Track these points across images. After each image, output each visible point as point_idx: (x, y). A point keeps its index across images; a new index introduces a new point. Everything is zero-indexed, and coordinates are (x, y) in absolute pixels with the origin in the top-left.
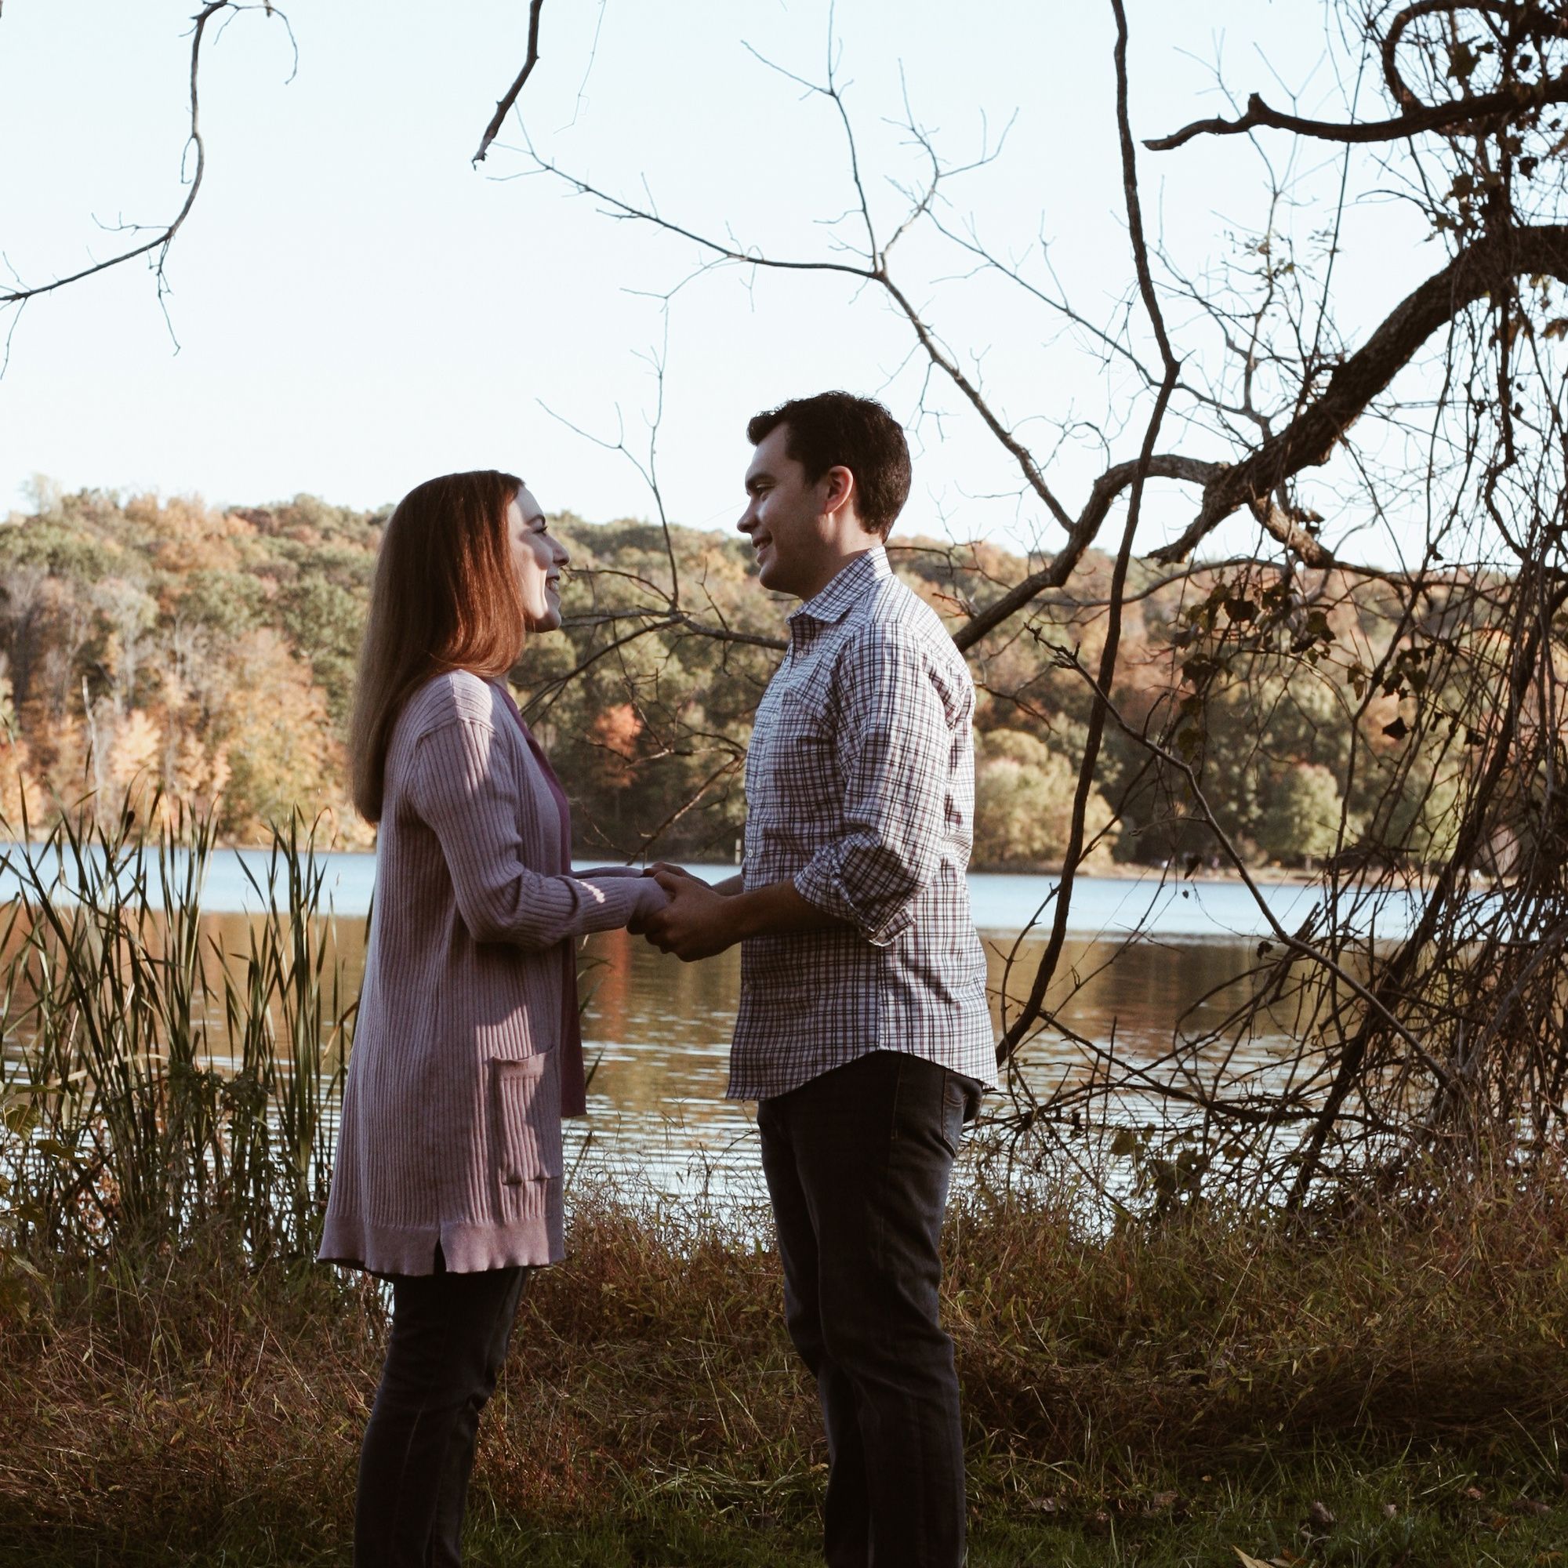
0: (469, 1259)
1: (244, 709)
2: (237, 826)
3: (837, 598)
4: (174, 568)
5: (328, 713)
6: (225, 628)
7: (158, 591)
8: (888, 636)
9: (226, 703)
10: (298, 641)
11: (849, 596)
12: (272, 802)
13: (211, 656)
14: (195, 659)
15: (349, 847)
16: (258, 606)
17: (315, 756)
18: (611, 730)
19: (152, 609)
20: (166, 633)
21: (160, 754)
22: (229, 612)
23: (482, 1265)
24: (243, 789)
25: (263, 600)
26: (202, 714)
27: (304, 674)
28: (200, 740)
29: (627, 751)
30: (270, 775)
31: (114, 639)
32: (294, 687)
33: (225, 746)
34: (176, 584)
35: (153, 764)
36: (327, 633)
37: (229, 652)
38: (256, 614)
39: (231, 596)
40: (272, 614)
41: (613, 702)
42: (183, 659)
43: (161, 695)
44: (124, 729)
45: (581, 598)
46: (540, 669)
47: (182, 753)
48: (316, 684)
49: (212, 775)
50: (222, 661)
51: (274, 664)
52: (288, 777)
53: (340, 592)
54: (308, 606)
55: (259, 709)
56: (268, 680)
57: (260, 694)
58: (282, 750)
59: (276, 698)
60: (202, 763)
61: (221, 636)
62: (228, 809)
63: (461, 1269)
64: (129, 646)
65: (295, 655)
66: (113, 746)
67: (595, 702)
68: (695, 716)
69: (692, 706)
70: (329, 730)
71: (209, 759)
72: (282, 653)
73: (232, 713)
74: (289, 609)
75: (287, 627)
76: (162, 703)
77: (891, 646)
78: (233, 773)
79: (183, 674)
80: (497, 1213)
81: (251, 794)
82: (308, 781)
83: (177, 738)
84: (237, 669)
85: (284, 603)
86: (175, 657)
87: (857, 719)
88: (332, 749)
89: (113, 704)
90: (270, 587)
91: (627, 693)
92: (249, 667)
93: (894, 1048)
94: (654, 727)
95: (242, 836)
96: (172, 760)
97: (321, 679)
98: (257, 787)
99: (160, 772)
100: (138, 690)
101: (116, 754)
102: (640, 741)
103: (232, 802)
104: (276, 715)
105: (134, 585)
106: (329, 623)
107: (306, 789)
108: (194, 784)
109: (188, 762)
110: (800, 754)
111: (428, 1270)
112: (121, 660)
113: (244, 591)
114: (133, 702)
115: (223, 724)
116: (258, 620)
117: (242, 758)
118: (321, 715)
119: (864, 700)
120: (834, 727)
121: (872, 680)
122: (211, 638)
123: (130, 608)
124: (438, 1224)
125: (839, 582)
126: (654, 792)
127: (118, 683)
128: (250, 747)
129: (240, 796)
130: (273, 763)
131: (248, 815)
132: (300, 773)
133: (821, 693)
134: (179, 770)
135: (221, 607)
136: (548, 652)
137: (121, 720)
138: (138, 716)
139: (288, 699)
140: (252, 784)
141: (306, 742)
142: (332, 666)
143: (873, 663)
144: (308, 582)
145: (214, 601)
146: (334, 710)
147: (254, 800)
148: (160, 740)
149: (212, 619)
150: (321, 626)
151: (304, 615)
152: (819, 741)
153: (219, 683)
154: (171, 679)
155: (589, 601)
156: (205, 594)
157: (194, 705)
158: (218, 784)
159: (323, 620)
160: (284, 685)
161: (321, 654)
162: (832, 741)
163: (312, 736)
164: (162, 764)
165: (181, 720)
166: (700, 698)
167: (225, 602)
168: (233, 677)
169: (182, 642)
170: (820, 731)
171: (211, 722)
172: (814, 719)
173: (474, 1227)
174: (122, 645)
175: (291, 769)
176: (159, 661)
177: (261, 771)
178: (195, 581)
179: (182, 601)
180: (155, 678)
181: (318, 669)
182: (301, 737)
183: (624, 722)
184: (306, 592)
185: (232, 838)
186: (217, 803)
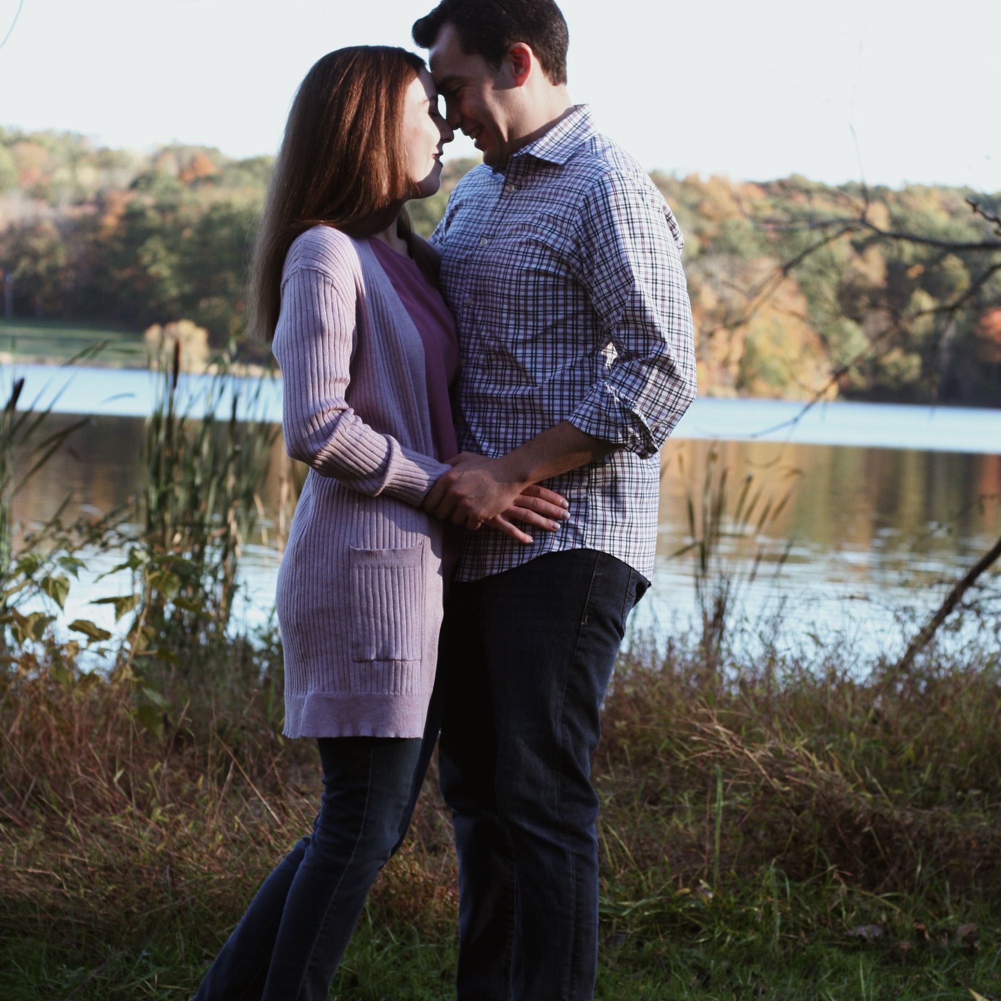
2: (748, 384)
4: (709, 218)
5: (809, 312)
6: (741, 256)
7: (699, 233)
10: (788, 266)
12: (769, 371)
13: (733, 274)
14: (722, 276)
16: (763, 243)
19: (695, 244)
20: (704, 260)
22: (744, 246)
24: (751, 361)
25: (767, 240)
26: (724, 312)
27: (792, 287)
28: (724, 327)
30: (769, 352)
32: (786, 296)
33: (740, 332)
34: (710, 228)
36: (807, 261)
37: (744, 271)
38: (762, 247)
39: (745, 236)
41: (990, 306)
42: (713, 276)
43: (700, 299)
46: (944, 284)
47: (711, 337)
48: (799, 293)
49: (731, 352)
50: (739, 278)
51: (770, 278)
52: (781, 353)
56: (767, 289)
58: (778, 334)
60: (725, 344)
61: (738, 261)
62: (742, 374)
71: (729, 342)
74: (783, 245)
75: (782, 257)
78: (745, 351)
79: (713, 286)
81: (757, 364)
82: (794, 355)
83: (709, 326)
85: (780, 241)
86: (708, 275)
93: (598, 548)
95: (750, 391)
97: (803, 290)
98: (761, 360)
103: (745, 368)
107: (792, 362)
108: (720, 358)
109: (715, 343)
110: (518, 282)
113: (755, 233)
115: (739, 318)
116: (763, 251)
117: (750, 341)
118: (802, 312)
122: (732, 262)
124: (306, 694)
128: (756, 335)
129: (750, 364)
130: (771, 344)
131: (754, 377)
132: (788, 351)
134: (710, 348)
135: (740, 244)
140: (757, 357)
141: (792, 331)
142: (812, 283)
145: (734, 239)
146: (811, 309)
147: (758, 367)
149: (733, 251)
151: (793, 249)
154: (706, 289)
156: (729, 236)
157: (721, 307)
158: (735, 357)
161: (804, 275)
165: (712, 315)
167: (742, 240)
169: (714, 265)
171: (732, 316)
175: (781, 347)
176: (699, 277)
178: (723, 227)
179: (714, 240)
180: (695, 289)
181: (802, 284)
184: (793, 232)
185: (744, 391)
186: (734, 370)
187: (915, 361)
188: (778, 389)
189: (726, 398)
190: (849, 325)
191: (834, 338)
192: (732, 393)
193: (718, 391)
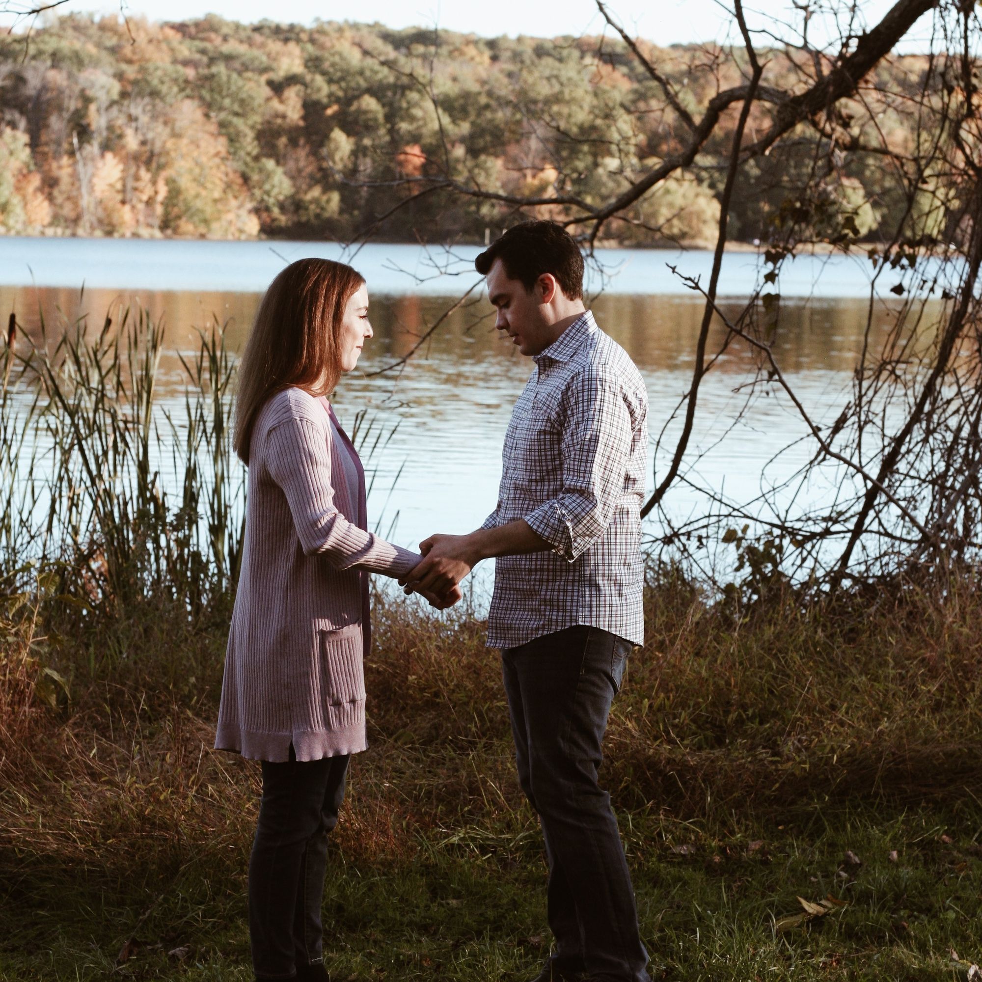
0: (310, 754)
1: (175, 150)
2: (173, 224)
3: (566, 346)
4: (130, 62)
5: (229, 153)
6: (162, 99)
7: (120, 76)
8: (600, 373)
9: (163, 147)
10: (208, 107)
11: (574, 344)
12: (193, 210)
13: (154, 117)
14: (144, 119)
15: (243, 237)
16: (183, 85)
17: (221, 180)
18: (407, 161)
19: (116, 87)
20: (126, 102)
21: (123, 179)
22: (164, 89)
23: (319, 756)
24: (175, 201)
25: (186, 81)
26: (148, 154)
27: (213, 128)
28: (148, 170)
29: (418, 175)
30: (192, 192)
31: (93, 108)
32: (207, 137)
33: (164, 174)
34: (131, 72)
35: (119, 186)
36: (227, 102)
37: (165, 115)
38: (182, 90)
39: (166, 79)
40: (192, 90)
41: (408, 143)
42: (136, 119)
43: (124, 141)
44: (100, 164)
45: (386, 77)
46: (361, 123)
47: (137, 178)
48: (220, 134)
49: (156, 193)
50: (161, 120)
51: (194, 122)
52: (204, 193)
53: (234, 76)
54: (214, 85)
55: (184, 150)
56: (190, 132)
57: (185, 141)
58: (200, 175)
59: (195, 143)
60: (149, 185)
61: (160, 105)
62: (166, 214)
63: (305, 759)
64: (102, 111)
65: (207, 116)
66: (93, 175)
67: (396, 142)
68: (459, 151)
69: (457, 145)
70: (229, 163)
71: (154, 182)
72: (198, 115)
73: (168, 153)
74: (202, 86)
75: (201, 98)
76: (123, 147)
77: (601, 381)
78: (170, 192)
79: (137, 129)
80: (327, 724)
81: (181, 204)
82: (217, 194)
83: (133, 170)
84: (170, 125)
85: (199, 83)
86: (131, 119)
87: (577, 424)
88: (231, 176)
89: (93, 148)
90: (190, 73)
91: (415, 139)
92: (178, 124)
93: (588, 624)
94: (433, 159)
95: (176, 231)
96: (130, 183)
97: (224, 131)
98: (185, 200)
99: (123, 191)
100: (108, 140)
101: (95, 180)
102: (424, 168)
103: (170, 209)
104: (195, 154)
105: (105, 73)
106: (227, 96)
107: (216, 201)
108: (145, 198)
109: (140, 185)
110: (539, 440)
111: (285, 759)
112: (97, 120)
113: (174, 76)
114: (106, 147)
115: (163, 160)
116: (183, 94)
117: (174, 181)
118: (224, 153)
119: (583, 412)
120: (562, 425)
121: (590, 400)
122: (154, 106)
123: (103, 87)
124: (291, 732)
125: (567, 335)
126: (433, 199)
127: (95, 135)
128: (179, 174)
129: (174, 205)
130: (194, 185)
131: (179, 217)
132: (212, 190)
133: (554, 404)
134: (135, 189)
135: (160, 87)
136: (366, 112)
137: (98, 159)
138: (109, 156)
139: (203, 144)
140: (181, 198)
141: (214, 171)
142: (230, 123)
143: (590, 390)
144: (214, 70)
145: (155, 82)
146: (232, 150)
147: (183, 208)
148: (123, 171)
149: (154, 94)
150: (223, 98)
151: (212, 90)
152: (551, 433)
153: (159, 134)
154: (129, 132)
155: (391, 79)
156: (149, 78)
157: (144, 149)
158: (160, 197)
159: (224, 93)
160: (200, 135)
161: (223, 115)
162: (560, 434)
163: (218, 167)
164: (124, 186)
165: (136, 158)
166: (463, 140)
167: (162, 82)
168: (168, 130)
169: (137, 108)
170: (552, 426)
171: (155, 159)
172: (549, 419)
173: (313, 733)
174: (98, 110)
175: (205, 188)
176: (121, 121)
177: (187, 190)
178: (143, 70)
179: (135, 83)
180: (118, 132)
181: (222, 125)
182: (211, 168)
183: (414, 156)
184: (212, 76)
185: (169, 232)
186: (159, 210)
187: (335, 197)
188: (202, 229)
189: (152, 238)
190: (270, 164)
191: (255, 177)
192: (157, 233)
193: (144, 232)
